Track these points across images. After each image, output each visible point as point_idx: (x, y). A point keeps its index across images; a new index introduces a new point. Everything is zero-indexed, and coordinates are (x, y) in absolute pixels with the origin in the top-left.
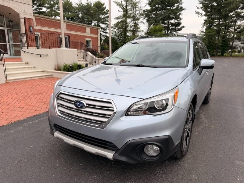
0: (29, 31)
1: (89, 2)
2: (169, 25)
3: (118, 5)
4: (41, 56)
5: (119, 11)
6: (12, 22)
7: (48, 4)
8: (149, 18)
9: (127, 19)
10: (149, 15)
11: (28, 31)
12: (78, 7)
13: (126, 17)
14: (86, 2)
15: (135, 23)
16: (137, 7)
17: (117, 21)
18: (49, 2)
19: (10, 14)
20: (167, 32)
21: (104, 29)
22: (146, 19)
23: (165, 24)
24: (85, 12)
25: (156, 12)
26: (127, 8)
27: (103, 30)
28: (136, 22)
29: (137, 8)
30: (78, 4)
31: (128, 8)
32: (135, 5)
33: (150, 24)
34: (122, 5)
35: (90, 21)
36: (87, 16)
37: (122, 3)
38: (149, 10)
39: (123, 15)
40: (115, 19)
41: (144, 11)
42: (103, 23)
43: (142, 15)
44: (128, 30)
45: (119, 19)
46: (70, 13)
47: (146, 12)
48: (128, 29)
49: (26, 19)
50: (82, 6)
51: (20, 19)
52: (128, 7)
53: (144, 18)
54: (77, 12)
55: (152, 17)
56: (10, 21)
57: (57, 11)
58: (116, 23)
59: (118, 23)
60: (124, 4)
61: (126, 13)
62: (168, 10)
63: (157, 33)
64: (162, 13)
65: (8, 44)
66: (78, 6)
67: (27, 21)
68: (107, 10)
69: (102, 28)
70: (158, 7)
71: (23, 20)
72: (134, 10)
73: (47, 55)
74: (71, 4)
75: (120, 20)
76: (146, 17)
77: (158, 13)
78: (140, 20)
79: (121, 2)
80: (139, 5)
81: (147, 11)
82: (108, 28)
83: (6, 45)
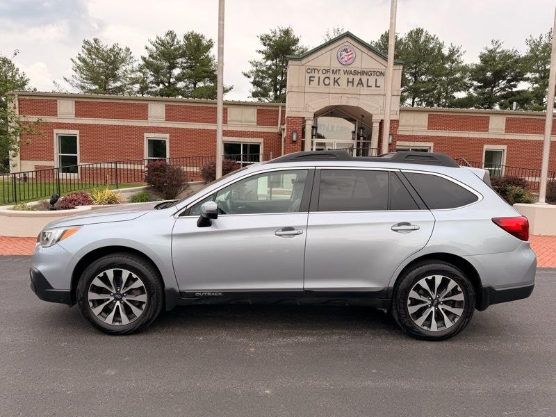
19: (363, 116)
51: (372, 123)
56: (362, 128)
71: (378, 124)
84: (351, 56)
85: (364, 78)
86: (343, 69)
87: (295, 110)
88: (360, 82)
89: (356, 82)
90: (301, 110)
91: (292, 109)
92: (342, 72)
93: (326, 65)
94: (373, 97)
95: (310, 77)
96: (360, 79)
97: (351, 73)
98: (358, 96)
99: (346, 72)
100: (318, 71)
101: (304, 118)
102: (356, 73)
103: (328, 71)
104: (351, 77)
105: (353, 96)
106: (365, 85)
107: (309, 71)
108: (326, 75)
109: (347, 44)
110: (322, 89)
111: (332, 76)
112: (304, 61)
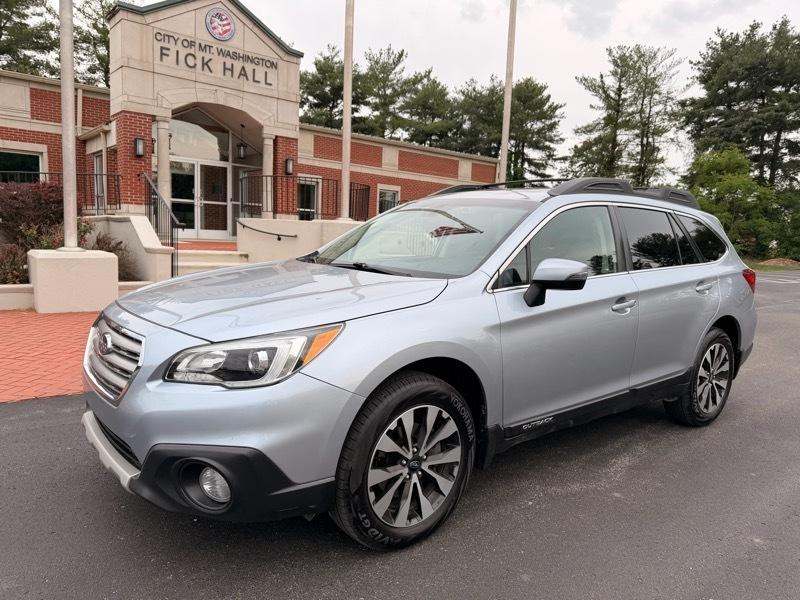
0: (282, 172)
1: (496, 85)
2: (777, 149)
3: (588, 88)
4: (279, 239)
5: (591, 106)
6: (245, 146)
7: (377, 95)
8: (700, 125)
9: (618, 132)
10: (701, 117)
11: (280, 172)
12: (465, 100)
13: (617, 127)
14: (488, 84)
15: (645, 142)
16: (656, 92)
17: (584, 138)
18: (379, 89)
19: (243, 126)
20: (767, 175)
21: (538, 166)
22: (688, 128)
23: (763, 145)
24: (482, 115)
25: (729, 107)
26: (620, 96)
27: (533, 168)
28: (650, 140)
29: (656, 96)
30: (463, 93)
31: (623, 96)
32: (648, 87)
33: (700, 146)
34: (603, 88)
35: (493, 141)
36: (486, 125)
37: (602, 81)
38: (702, 99)
39: (604, 119)
40: (576, 132)
41: (683, 104)
42: (536, 146)
43: (673, 116)
44: (619, 167)
45: (590, 131)
46: (436, 120)
47: (689, 109)
48: (619, 163)
49: (280, 140)
50: (475, 98)
51: (263, 139)
52: (626, 93)
53: (682, 128)
54: (457, 116)
55: (713, 123)
56: (242, 145)
57: (400, 114)
58: (580, 146)
59: (587, 145)
60: (611, 84)
61: (618, 112)
62: (779, 97)
63: (721, 176)
64: (749, 109)
65: (229, 205)
66: (463, 98)
67: (280, 145)
68: (550, 107)
69: (531, 162)
70: (738, 88)
71: (271, 142)
72: (645, 102)
73: (296, 236)
74: (443, 93)
75: (595, 135)
76: (687, 124)
77: (736, 108)
78: (665, 134)
79: (599, 80)
80: (664, 87)
81: (693, 102)
82: (550, 162)
83: (226, 206)
84: (227, 27)
85: (249, 67)
86: (216, 45)
87: (138, 100)
88: (243, 73)
89: (237, 70)
90: (148, 102)
91: (131, 98)
92: (214, 50)
93: (188, 33)
94: (264, 99)
95: (162, 48)
96: (243, 68)
97: (228, 54)
98: (241, 94)
99: (220, 52)
100: (176, 41)
101: (154, 116)
102: (235, 56)
103: (191, 44)
104: (229, 62)
105: (234, 92)
106: (251, 78)
107: (159, 37)
108: (188, 51)
109: (219, 5)
110: (183, 71)
111: (199, 55)
112: (149, 18)
